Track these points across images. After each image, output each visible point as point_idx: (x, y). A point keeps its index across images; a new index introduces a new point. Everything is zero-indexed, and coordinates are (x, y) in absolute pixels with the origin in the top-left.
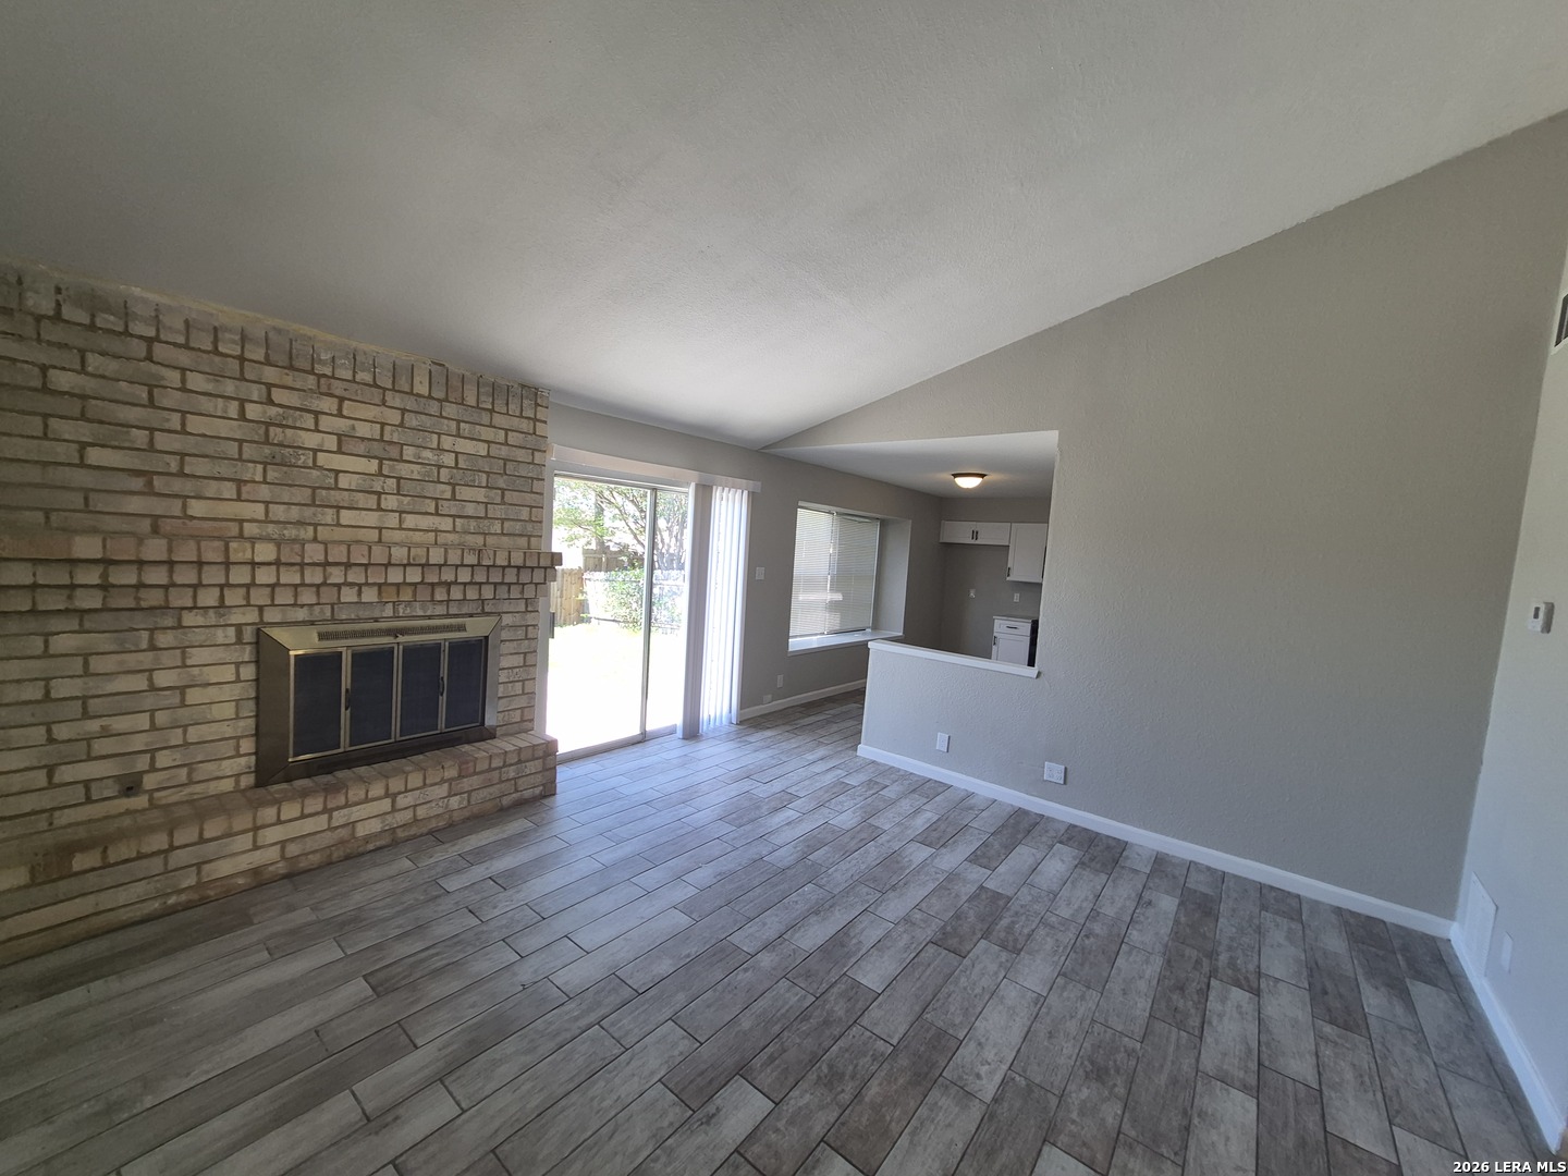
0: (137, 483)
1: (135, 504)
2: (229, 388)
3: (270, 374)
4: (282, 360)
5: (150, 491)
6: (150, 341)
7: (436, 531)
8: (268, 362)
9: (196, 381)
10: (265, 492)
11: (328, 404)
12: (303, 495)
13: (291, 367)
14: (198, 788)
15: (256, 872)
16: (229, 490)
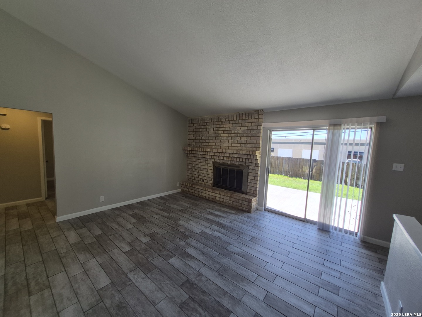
0: (205, 141)
1: (205, 144)
2: (212, 126)
3: (216, 123)
4: (217, 121)
5: (206, 142)
6: (206, 123)
7: (237, 147)
8: (216, 122)
9: (210, 127)
10: (215, 141)
11: (222, 126)
12: (219, 141)
13: (218, 121)
14: (208, 184)
15: (205, 197)
16: (212, 141)
